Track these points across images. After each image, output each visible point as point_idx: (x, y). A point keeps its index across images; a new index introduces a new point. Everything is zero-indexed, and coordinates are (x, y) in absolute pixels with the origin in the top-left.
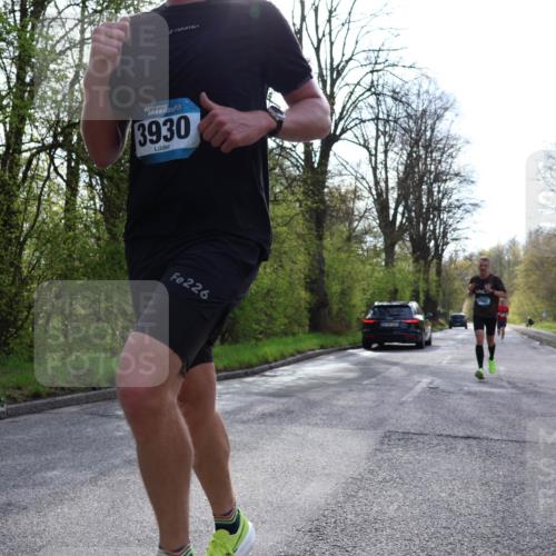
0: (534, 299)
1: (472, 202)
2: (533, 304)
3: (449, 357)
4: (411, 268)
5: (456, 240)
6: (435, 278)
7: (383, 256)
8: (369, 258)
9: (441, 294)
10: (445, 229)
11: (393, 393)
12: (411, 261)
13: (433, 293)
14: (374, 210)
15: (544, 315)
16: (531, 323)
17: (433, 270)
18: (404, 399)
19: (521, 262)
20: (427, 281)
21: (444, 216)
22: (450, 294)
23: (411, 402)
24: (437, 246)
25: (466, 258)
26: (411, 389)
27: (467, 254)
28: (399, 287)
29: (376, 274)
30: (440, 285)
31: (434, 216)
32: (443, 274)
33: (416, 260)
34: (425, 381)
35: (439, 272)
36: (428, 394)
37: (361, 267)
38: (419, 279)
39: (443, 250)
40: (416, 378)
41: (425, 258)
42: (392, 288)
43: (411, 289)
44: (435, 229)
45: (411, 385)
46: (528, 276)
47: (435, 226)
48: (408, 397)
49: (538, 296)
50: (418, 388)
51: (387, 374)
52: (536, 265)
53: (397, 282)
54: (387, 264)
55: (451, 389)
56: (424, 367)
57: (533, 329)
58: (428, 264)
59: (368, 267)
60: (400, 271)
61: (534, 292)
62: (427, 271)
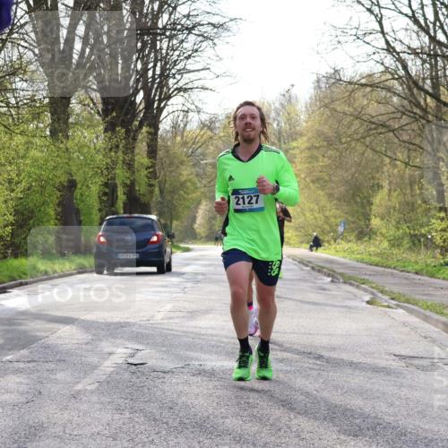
0: (324, 201)
1: (215, 20)
2: (322, 210)
3: (169, 307)
4: (100, 143)
5: (185, 90)
6: (146, 161)
7: (48, 118)
8: (19, 121)
9: (157, 190)
10: (163, 69)
11: (60, 376)
12: (101, 128)
13: (141, 188)
14: (29, 28)
15: (341, 229)
16: (317, 243)
17: (142, 147)
18: (79, 387)
19: (301, 135)
20: (130, 165)
21: (163, 44)
22: (173, 192)
23: (92, 392)
24: (149, 101)
25: (203, 125)
26: (95, 367)
27: (204, 117)
28: (78, 178)
29: (34, 153)
30: (153, 175)
31: (144, 44)
32: (160, 153)
33: (110, 128)
34: (120, 352)
35: (152, 151)
36: (127, 376)
37: (5, 138)
38: (115, 163)
39: (160, 110)
40: (106, 346)
41: (126, 124)
42: (64, 179)
43: (100, 180)
44: (145, 70)
45: (94, 359)
46: (313, 158)
47: (145, 64)
48: (88, 384)
49: (330, 196)
50: (108, 366)
51: (52, 340)
52: (327, 139)
53: (74, 169)
54: (53, 133)
55: (169, 365)
56: (121, 325)
57: (320, 254)
58: (131, 137)
59: (19, 139)
60: (80, 147)
61: (323, 188)
62: (130, 149)
